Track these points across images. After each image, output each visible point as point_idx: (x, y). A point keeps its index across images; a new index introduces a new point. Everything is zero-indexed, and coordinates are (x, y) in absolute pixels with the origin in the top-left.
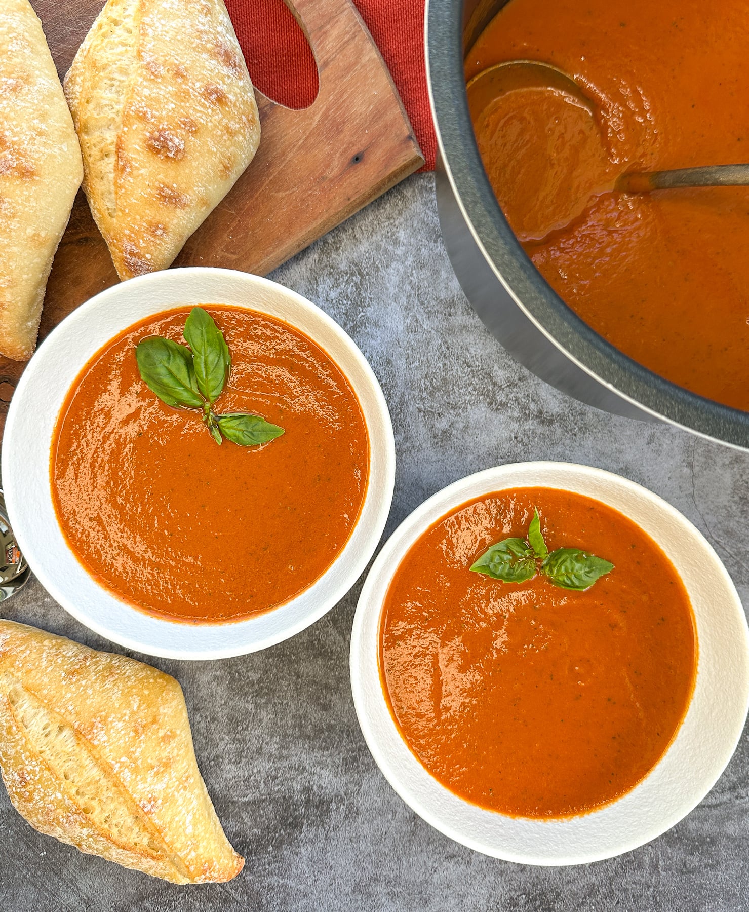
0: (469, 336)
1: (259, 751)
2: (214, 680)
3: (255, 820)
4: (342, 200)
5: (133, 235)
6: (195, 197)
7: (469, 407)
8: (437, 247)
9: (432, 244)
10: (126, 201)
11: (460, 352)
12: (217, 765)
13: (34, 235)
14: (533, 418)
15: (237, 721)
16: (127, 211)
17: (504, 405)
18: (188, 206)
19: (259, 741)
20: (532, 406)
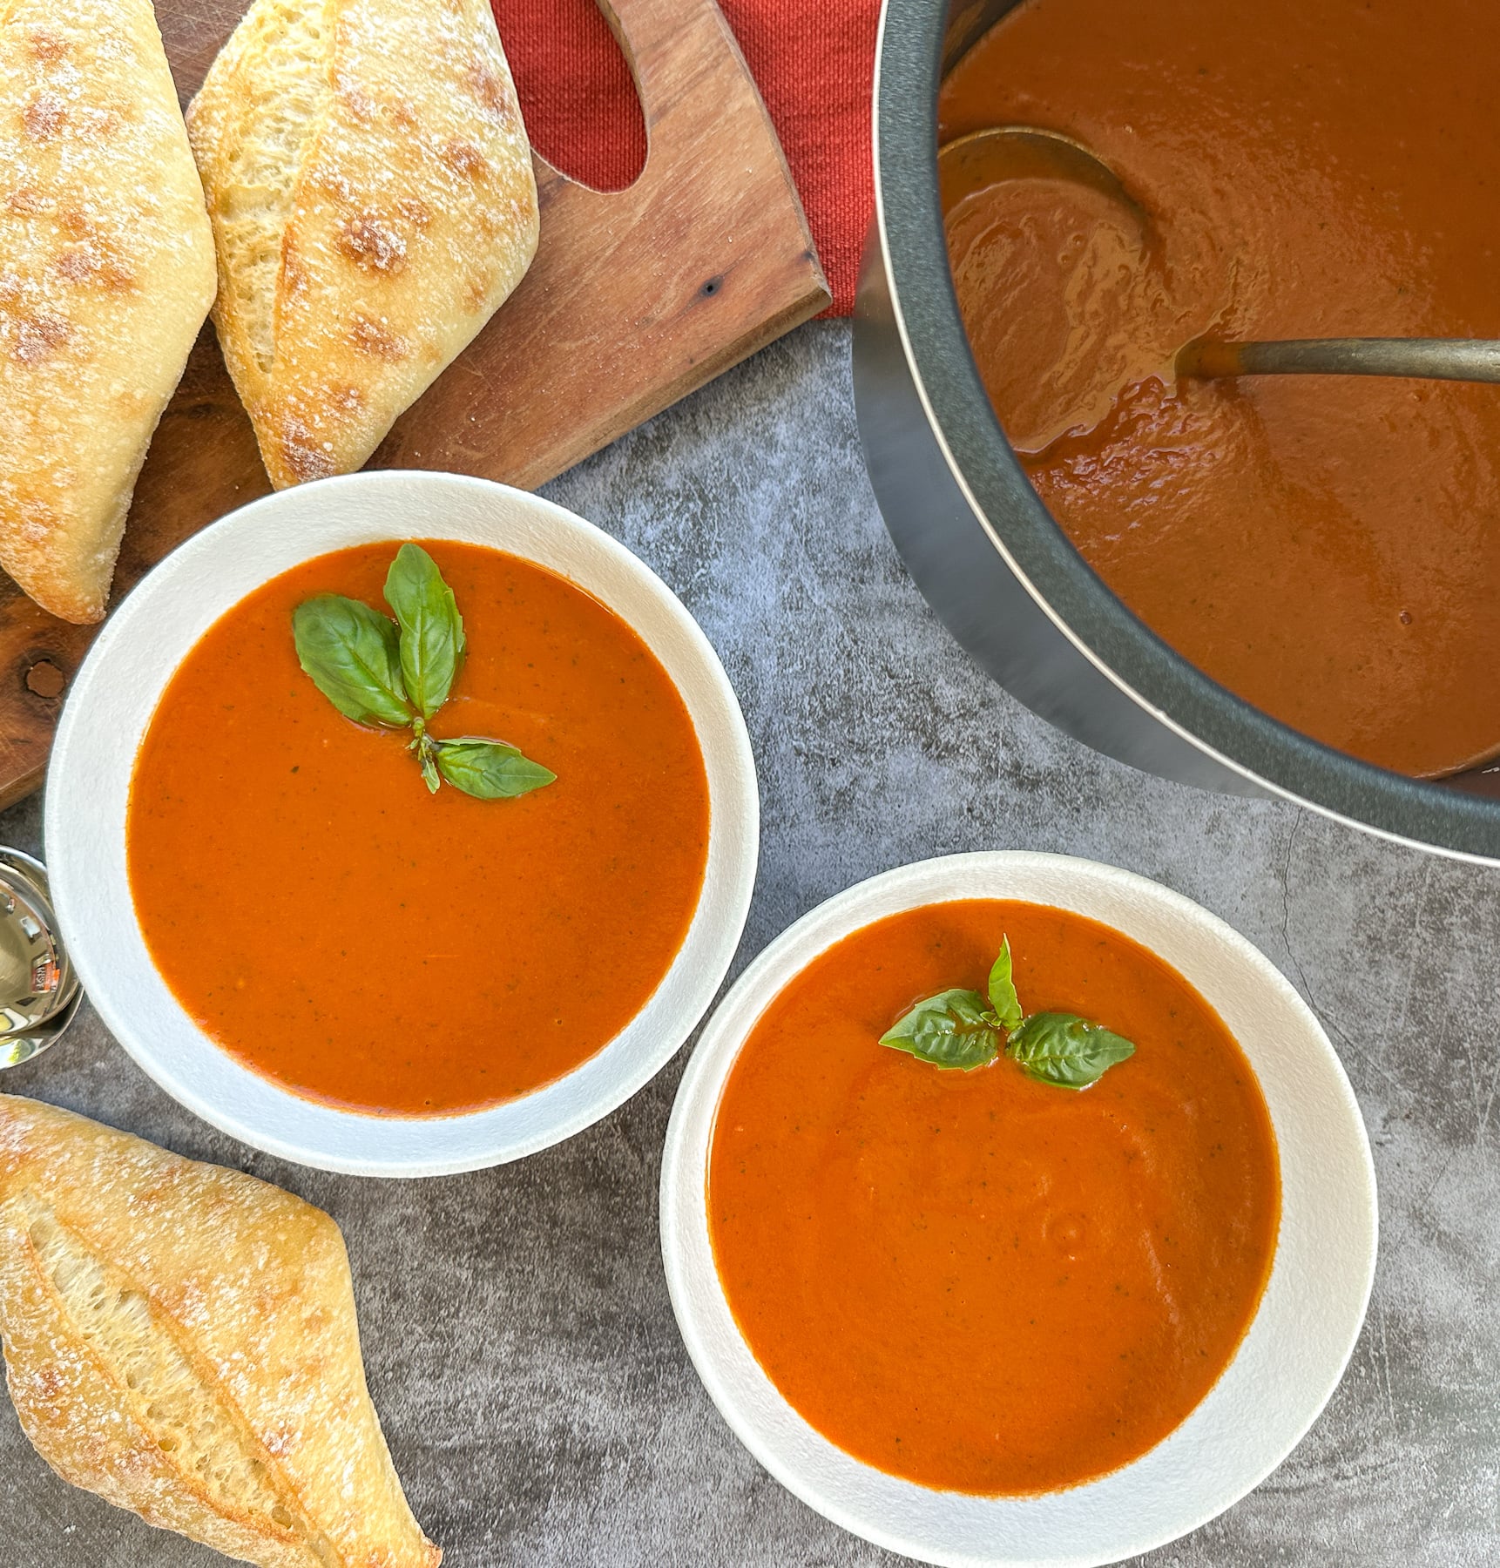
0: (895, 621)
1: (477, 1356)
2: (401, 1224)
3: (464, 1482)
4: (678, 361)
5: (302, 406)
6: (418, 343)
7: (889, 751)
8: (845, 455)
9: (836, 451)
10: (294, 344)
11: (876, 649)
12: (399, 1379)
13: (124, 395)
14: (1002, 776)
15: (440, 1301)
16: (295, 362)
17: (951, 749)
18: (406, 358)
19: (477, 1339)
20: (1003, 754)
